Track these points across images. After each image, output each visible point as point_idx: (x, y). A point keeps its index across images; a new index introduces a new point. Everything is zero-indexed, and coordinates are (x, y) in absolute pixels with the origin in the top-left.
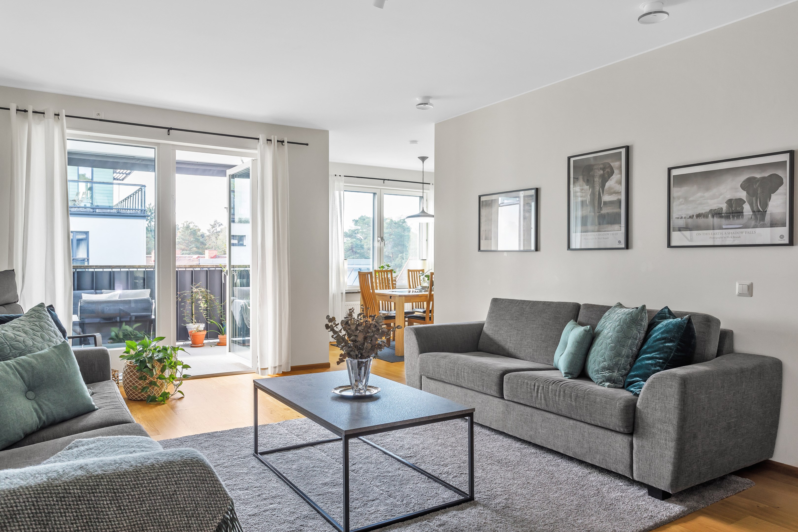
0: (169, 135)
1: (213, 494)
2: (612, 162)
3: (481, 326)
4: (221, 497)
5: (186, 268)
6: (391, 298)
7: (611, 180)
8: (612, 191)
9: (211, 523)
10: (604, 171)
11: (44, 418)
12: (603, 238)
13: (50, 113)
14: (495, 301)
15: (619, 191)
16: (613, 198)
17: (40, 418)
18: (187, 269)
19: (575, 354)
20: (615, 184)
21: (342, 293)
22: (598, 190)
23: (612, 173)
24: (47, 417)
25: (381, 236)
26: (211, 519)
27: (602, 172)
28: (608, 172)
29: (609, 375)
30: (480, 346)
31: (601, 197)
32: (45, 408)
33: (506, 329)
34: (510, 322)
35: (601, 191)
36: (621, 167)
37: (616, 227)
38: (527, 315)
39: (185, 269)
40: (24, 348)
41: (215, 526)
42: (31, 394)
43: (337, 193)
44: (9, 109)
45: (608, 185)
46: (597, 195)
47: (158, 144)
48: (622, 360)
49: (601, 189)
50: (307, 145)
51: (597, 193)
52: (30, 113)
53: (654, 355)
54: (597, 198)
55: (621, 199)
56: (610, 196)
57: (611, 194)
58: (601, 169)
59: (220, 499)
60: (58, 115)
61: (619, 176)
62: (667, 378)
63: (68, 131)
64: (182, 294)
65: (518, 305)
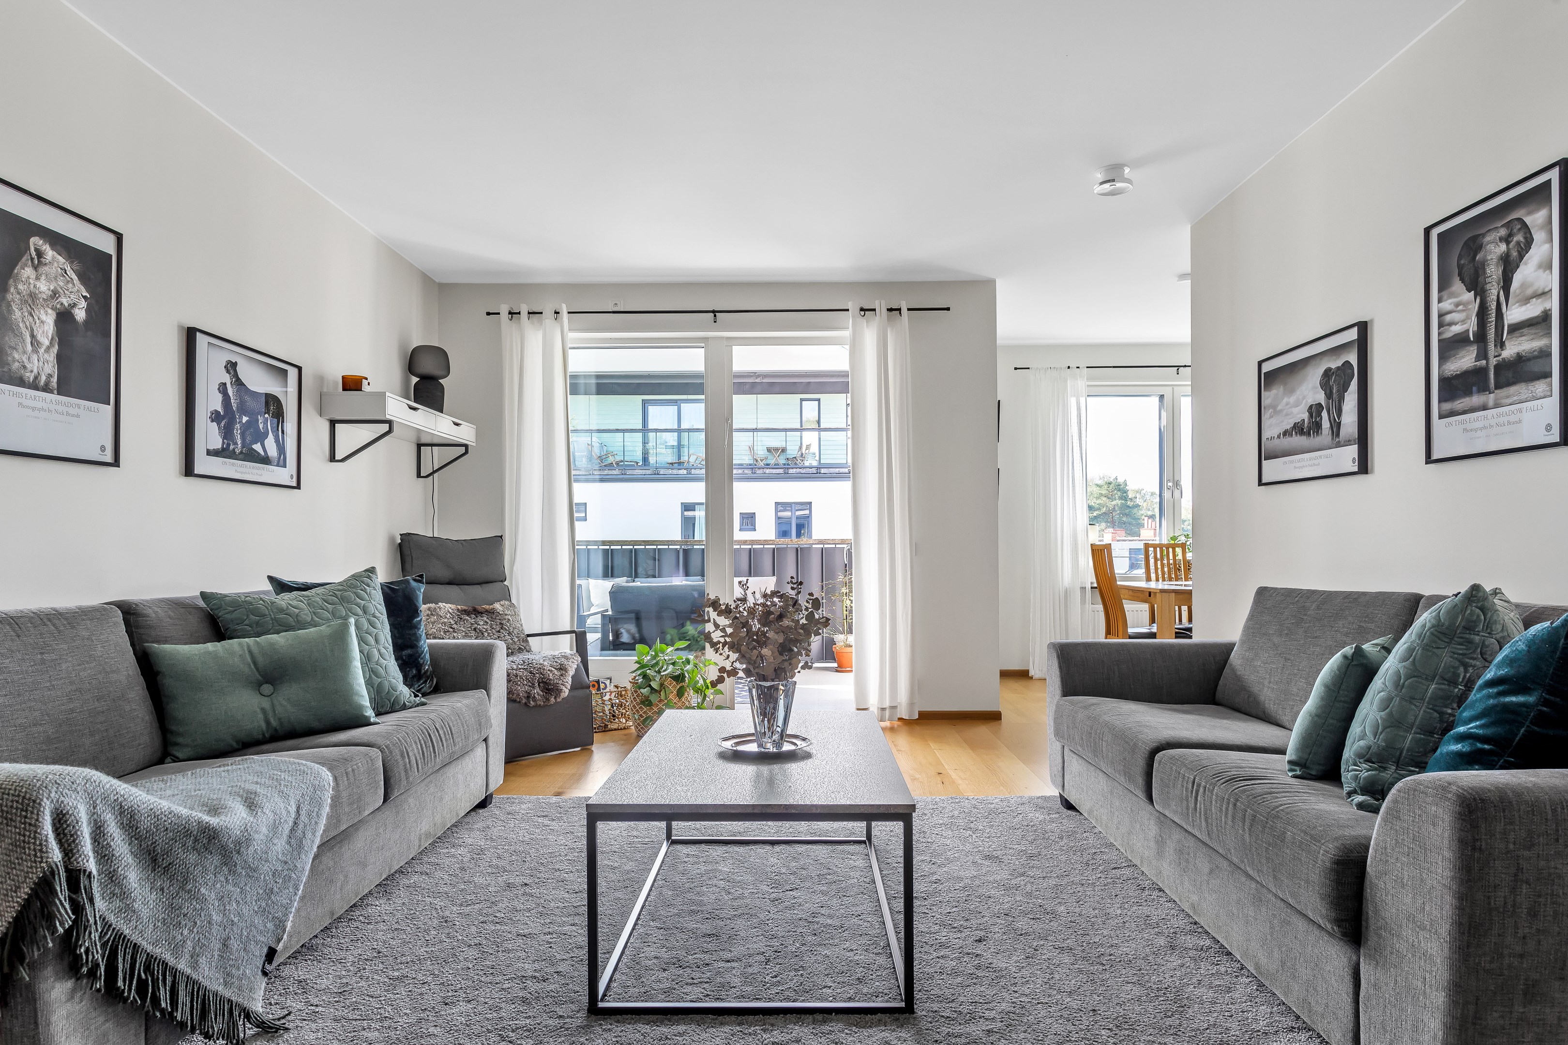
0: (715, 322)
1: (20, 846)
2: (1529, 213)
3: (1229, 648)
4: (29, 855)
5: (836, 544)
6: (1150, 596)
7: (1526, 264)
8: (1529, 292)
9: (12, 897)
10: (1508, 245)
11: (274, 723)
12: (1509, 423)
13: (548, 312)
14: (1262, 593)
15: (1547, 290)
16: (1533, 310)
17: (268, 722)
18: (837, 546)
19: (1317, 715)
20: (1535, 271)
21: (1083, 589)
22: (1495, 298)
23: (1529, 241)
24: (281, 724)
25: (1176, 479)
26: (14, 889)
27: (1503, 247)
28: (1518, 243)
29: (1369, 776)
30: (1219, 695)
31: (1502, 315)
32: (279, 709)
33: (1266, 655)
34: (1276, 640)
35: (1502, 298)
36: (1551, 222)
37: (1540, 387)
38: (1307, 625)
39: (834, 546)
40: (294, 624)
41: (17, 902)
42: (267, 688)
43: (1073, 401)
44: (499, 314)
45: (1518, 279)
46: (1494, 311)
47: (705, 339)
48: (1405, 737)
49: (1502, 293)
50: (948, 309)
51: (1494, 306)
52: (524, 314)
53: (1471, 728)
54: (1494, 319)
55: (1550, 310)
56: (1524, 308)
57: (1526, 300)
58: (1501, 239)
59: (29, 858)
60: (558, 313)
61: (1547, 246)
62: (1426, 794)
63: (572, 335)
64: (830, 584)
65: (1298, 601)
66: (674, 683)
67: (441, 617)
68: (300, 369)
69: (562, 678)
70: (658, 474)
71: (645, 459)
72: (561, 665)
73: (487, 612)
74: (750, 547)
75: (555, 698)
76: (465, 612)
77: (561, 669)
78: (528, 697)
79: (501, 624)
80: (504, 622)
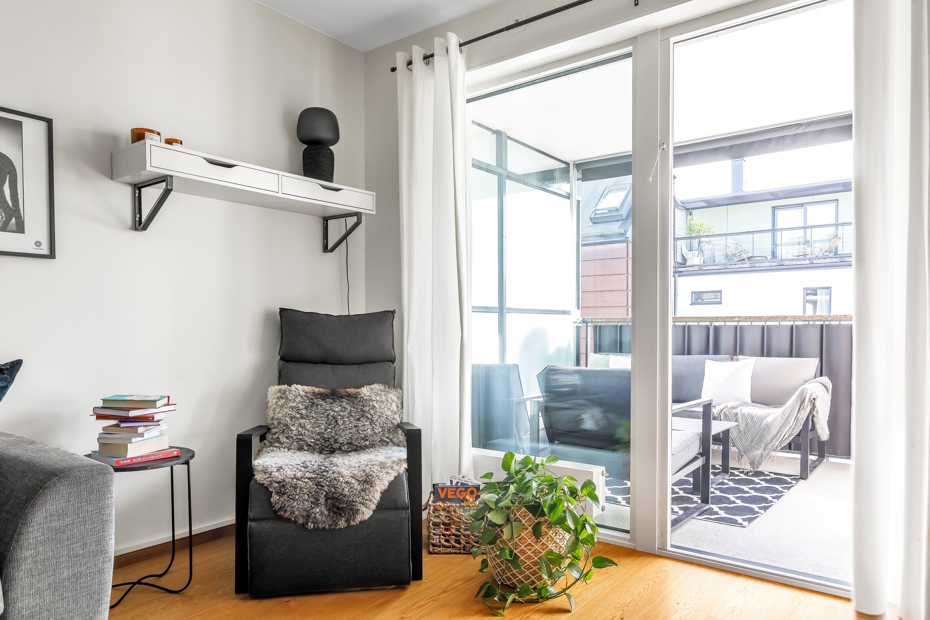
66: (531, 515)
67: (290, 400)
68: (49, 122)
69: (363, 493)
70: (783, 265)
71: (773, 254)
72: (367, 475)
73: (349, 395)
74: (792, 323)
75: (347, 521)
76: (323, 397)
77: (365, 481)
78: (308, 516)
79: (362, 410)
80: (366, 409)
